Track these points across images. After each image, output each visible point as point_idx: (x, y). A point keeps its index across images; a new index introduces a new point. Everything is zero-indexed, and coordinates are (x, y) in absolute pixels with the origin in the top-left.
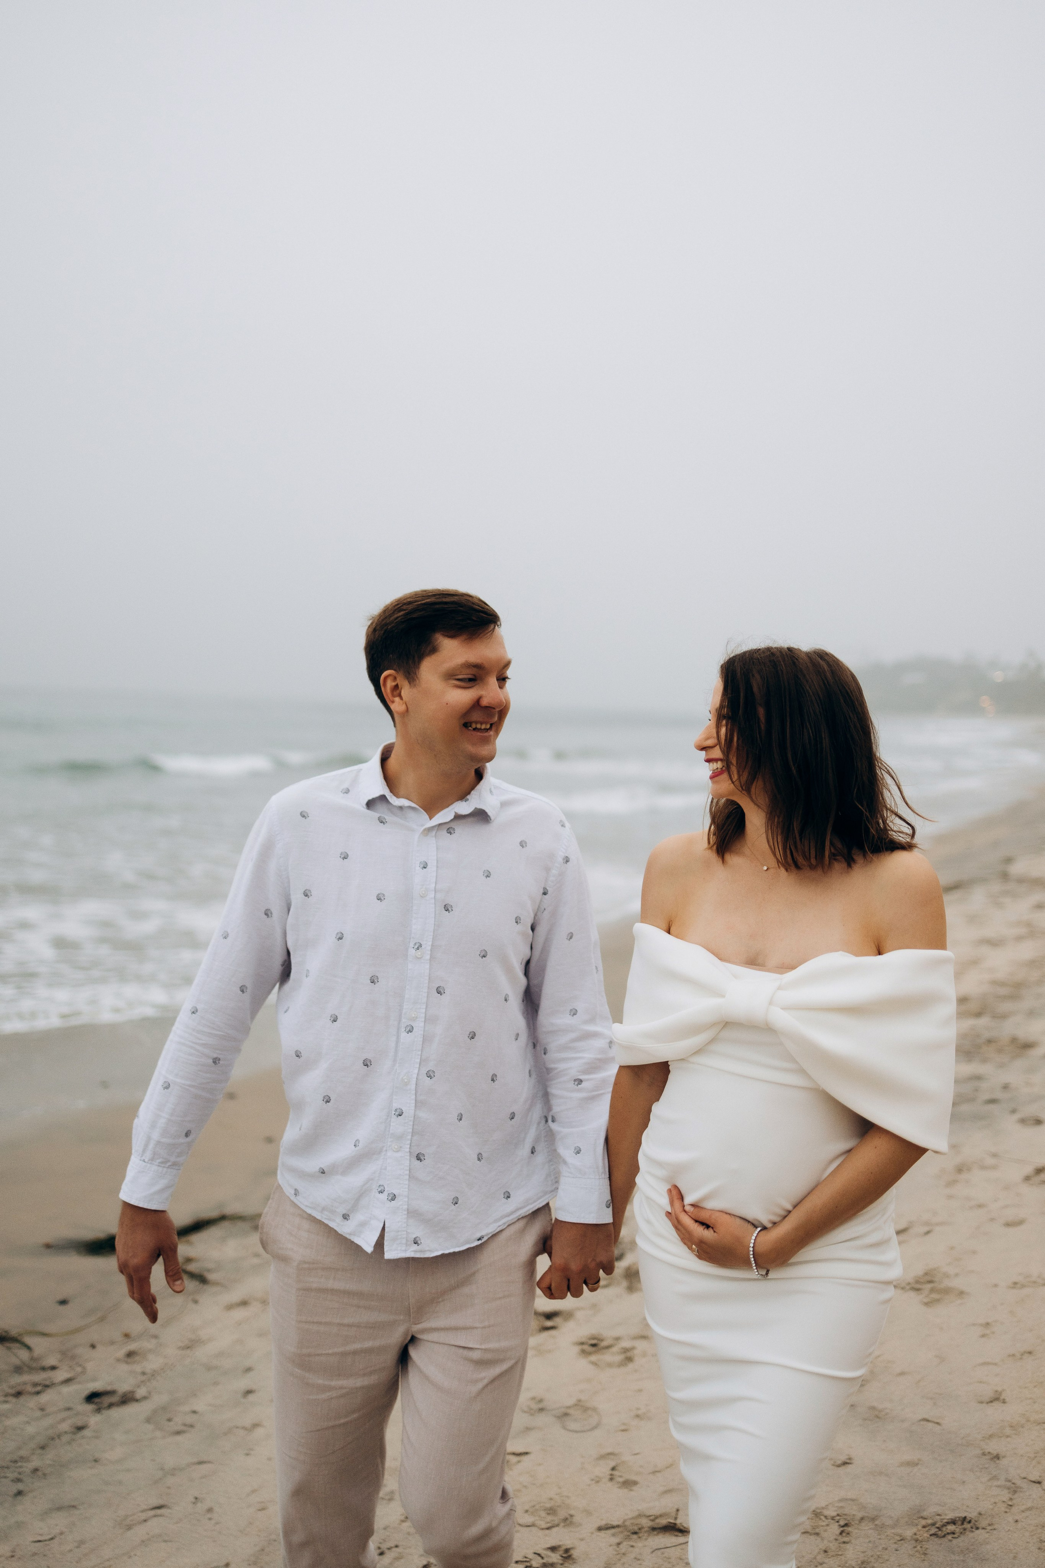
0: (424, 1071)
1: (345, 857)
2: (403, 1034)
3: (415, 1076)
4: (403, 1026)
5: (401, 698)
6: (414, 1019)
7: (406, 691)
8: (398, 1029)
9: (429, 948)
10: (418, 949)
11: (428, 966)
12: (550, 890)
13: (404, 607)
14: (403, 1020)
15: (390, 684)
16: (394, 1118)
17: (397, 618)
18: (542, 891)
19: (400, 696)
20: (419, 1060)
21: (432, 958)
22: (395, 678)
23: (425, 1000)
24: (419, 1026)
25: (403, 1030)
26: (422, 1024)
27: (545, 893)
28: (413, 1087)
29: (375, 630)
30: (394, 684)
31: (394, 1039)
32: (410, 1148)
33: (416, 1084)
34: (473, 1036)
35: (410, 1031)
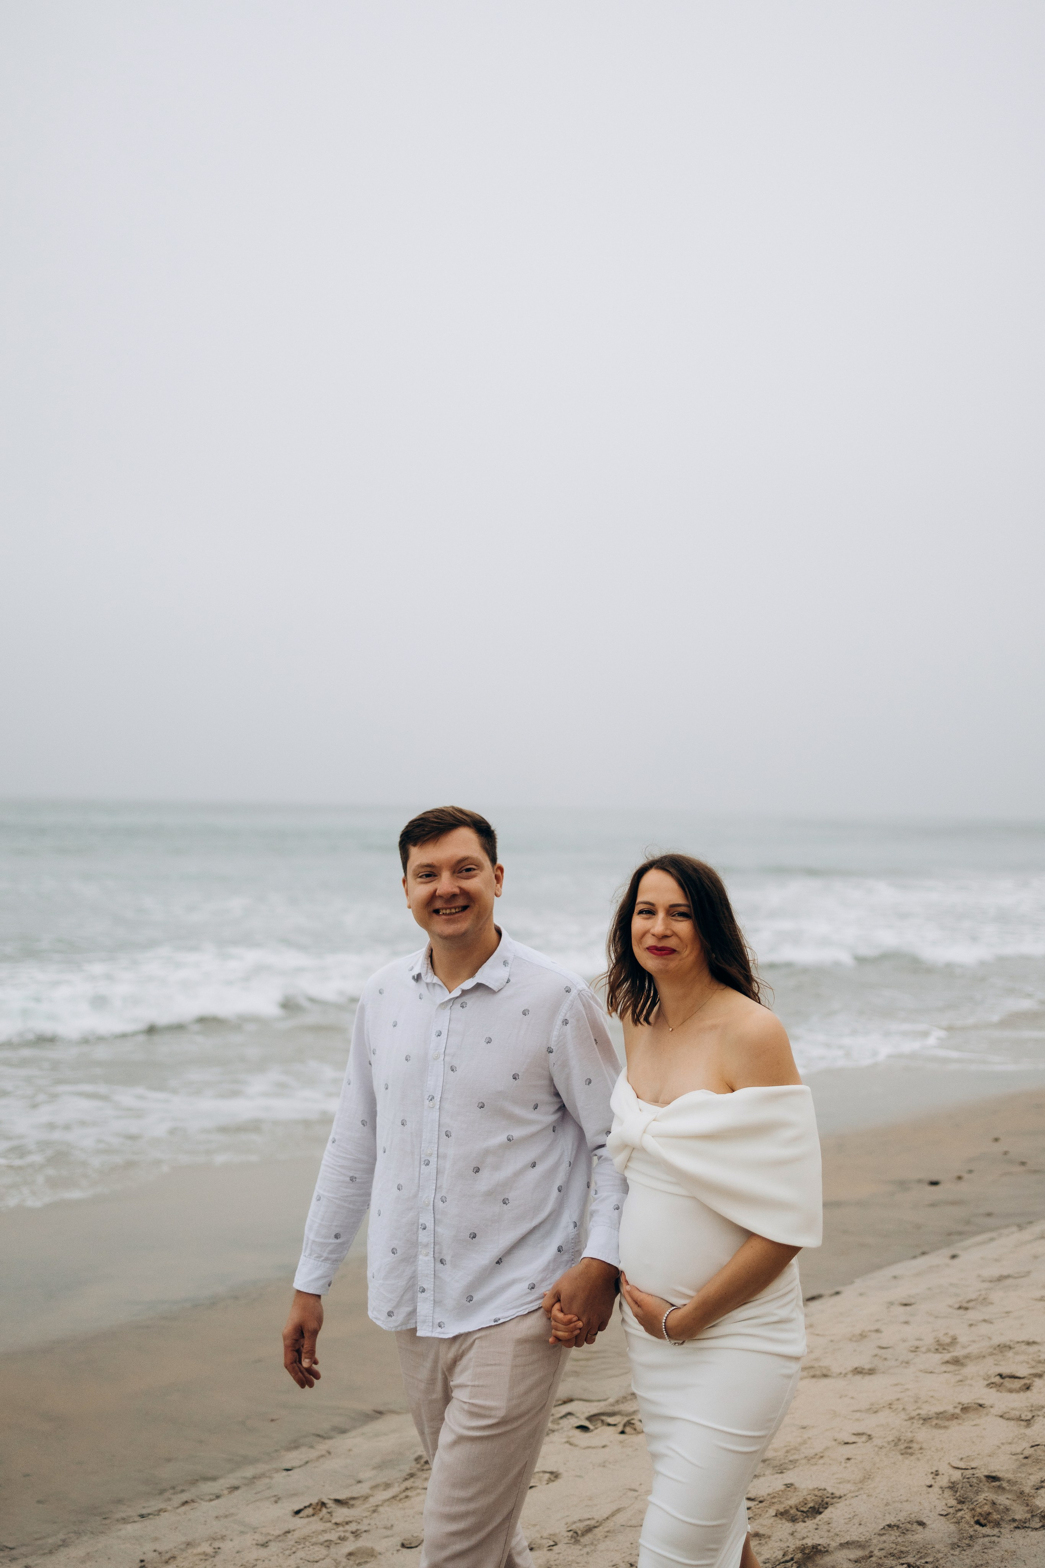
0: (438, 1196)
1: (395, 1025)
2: (423, 1167)
3: (432, 1200)
4: (422, 1160)
6: (430, 1155)
8: (420, 1162)
9: (439, 1099)
10: (431, 1100)
11: (437, 1114)
12: (554, 1049)
14: (422, 1156)
18: (546, 1050)
20: (434, 1187)
21: (441, 1109)
23: (437, 1141)
24: (433, 1160)
25: (423, 1163)
26: (436, 1159)
27: (549, 1052)
28: (431, 1208)
31: (418, 1170)
32: (434, 1254)
33: (433, 1206)
34: (477, 1170)
35: (427, 1164)
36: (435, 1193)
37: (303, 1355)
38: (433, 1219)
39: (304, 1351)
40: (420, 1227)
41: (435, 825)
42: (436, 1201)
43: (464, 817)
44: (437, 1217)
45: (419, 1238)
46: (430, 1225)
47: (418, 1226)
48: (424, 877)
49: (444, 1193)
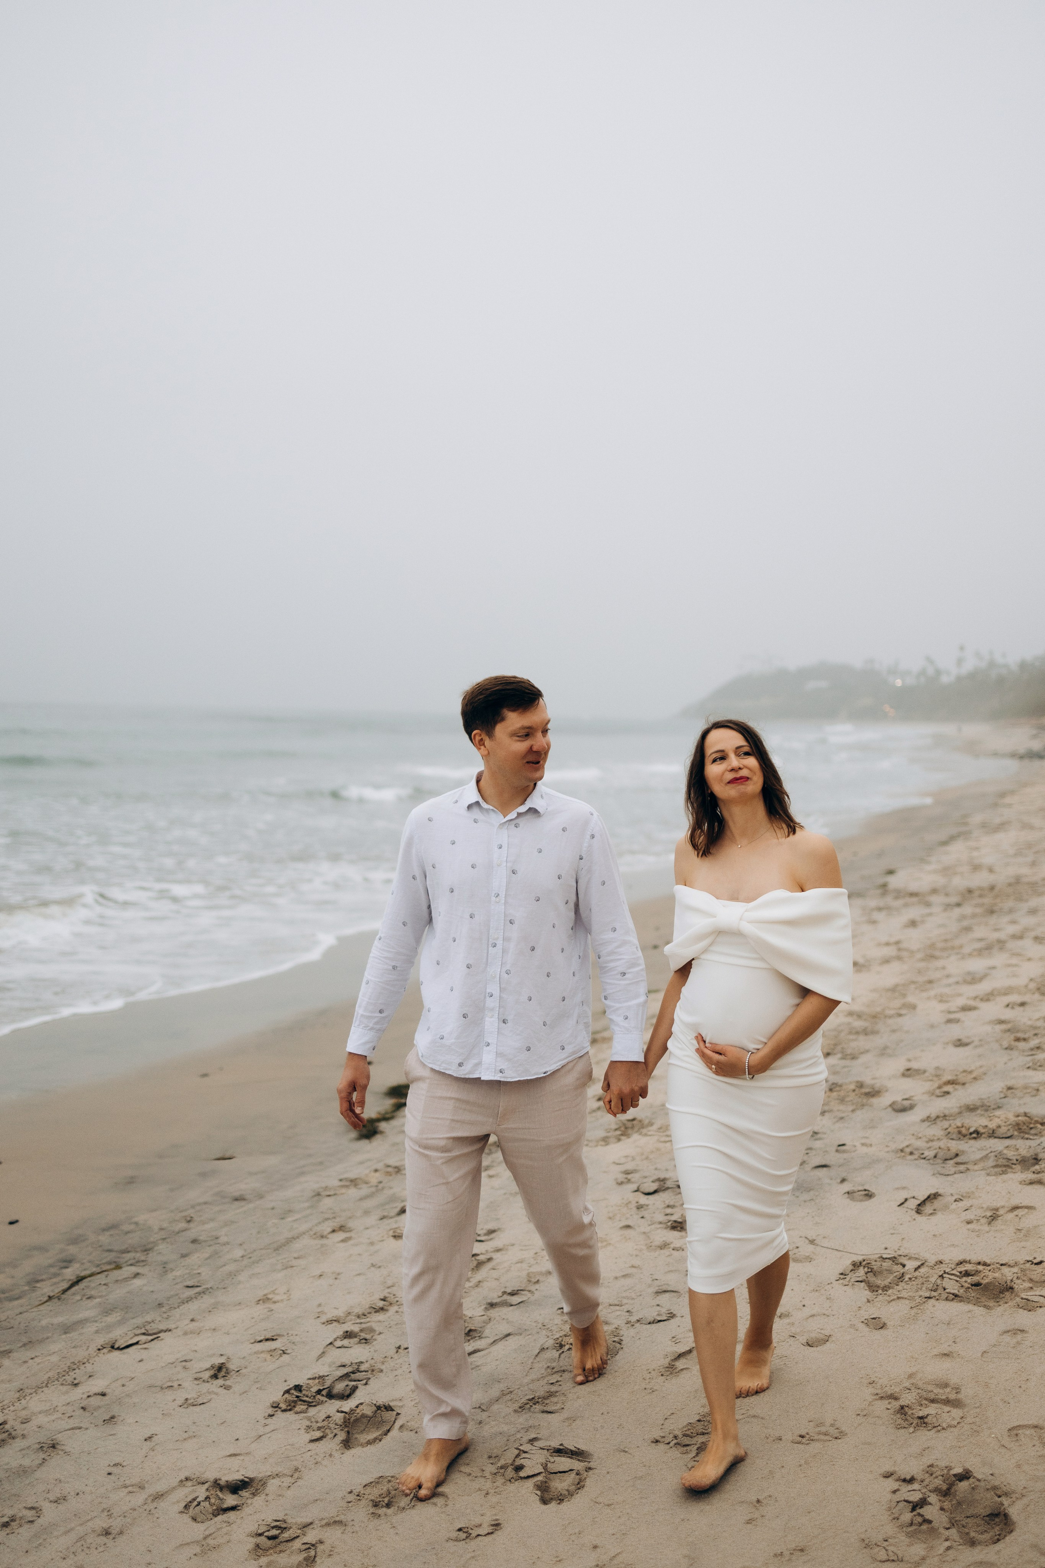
0: (504, 970)
1: (453, 843)
2: (491, 948)
3: (499, 972)
4: (490, 943)
5: (485, 747)
6: (497, 939)
7: (487, 742)
8: (488, 945)
9: (504, 896)
10: (497, 897)
11: (503, 907)
12: (584, 856)
13: (484, 692)
14: (491, 940)
15: (478, 738)
16: (488, 998)
17: (479, 699)
18: (578, 857)
19: (484, 744)
20: (500, 963)
21: (506, 903)
22: (480, 735)
23: (502, 927)
24: (500, 943)
25: (491, 946)
26: (502, 942)
27: (581, 859)
28: (498, 979)
29: (467, 705)
30: (480, 738)
31: (486, 951)
32: (498, 1016)
33: (500, 978)
34: (533, 949)
35: (494, 946)
36: (501, 968)
38: (499, 988)
40: (488, 994)
42: (501, 974)
44: (503, 986)
45: (487, 1003)
46: (496, 993)
47: (486, 995)
49: (508, 967)
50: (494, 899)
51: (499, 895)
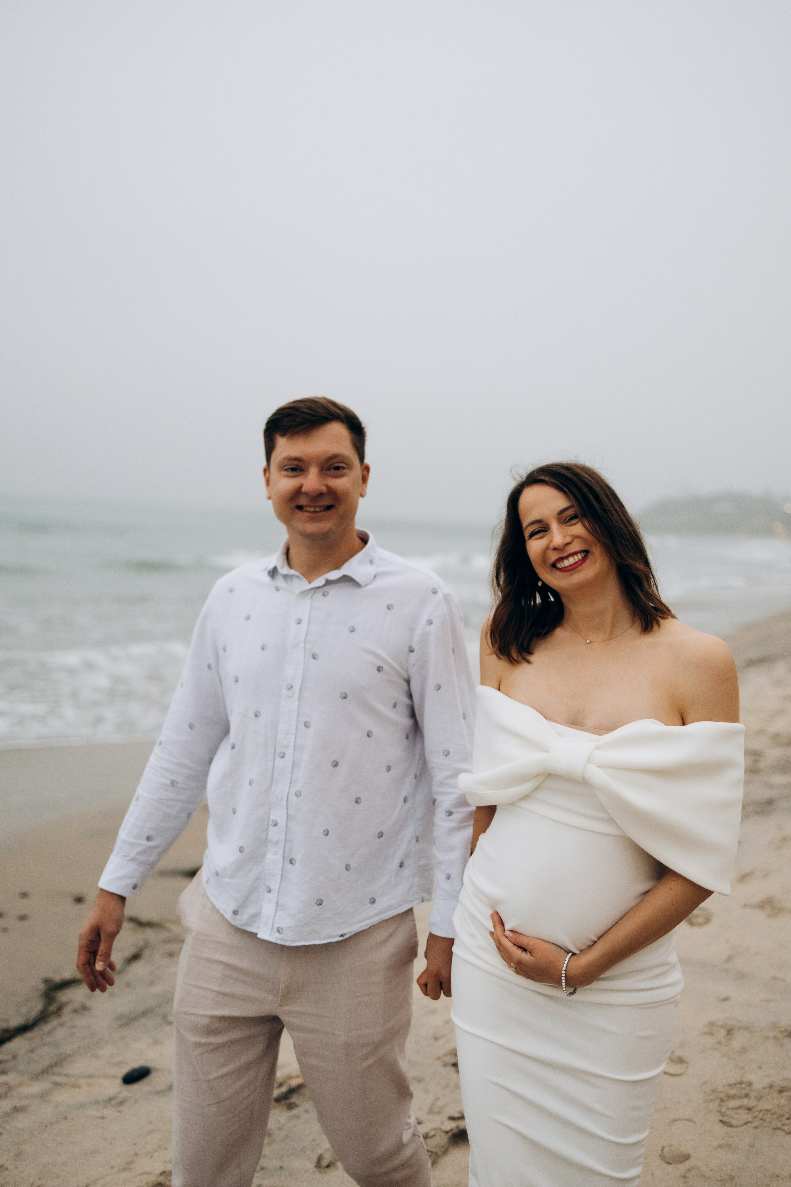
0: (293, 790)
1: (249, 618)
2: (278, 759)
3: (286, 794)
4: (277, 752)
6: (286, 747)
8: (275, 755)
9: (298, 689)
10: (289, 689)
11: (297, 703)
12: (416, 648)
14: (277, 748)
16: (271, 827)
18: (408, 649)
20: (289, 781)
21: (300, 699)
23: (294, 732)
24: (289, 752)
25: (277, 755)
26: (292, 751)
27: (411, 651)
28: (284, 802)
31: (271, 763)
32: (284, 853)
33: (287, 801)
34: (336, 764)
35: (283, 757)
36: (290, 787)
37: (98, 957)
38: (285, 815)
39: (99, 953)
40: (271, 823)
41: (307, 416)
42: (290, 795)
43: (338, 411)
44: (290, 812)
45: (269, 835)
46: (282, 822)
47: (268, 823)
48: (290, 470)
49: (298, 787)
50: (285, 692)
51: (292, 687)
